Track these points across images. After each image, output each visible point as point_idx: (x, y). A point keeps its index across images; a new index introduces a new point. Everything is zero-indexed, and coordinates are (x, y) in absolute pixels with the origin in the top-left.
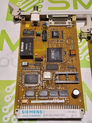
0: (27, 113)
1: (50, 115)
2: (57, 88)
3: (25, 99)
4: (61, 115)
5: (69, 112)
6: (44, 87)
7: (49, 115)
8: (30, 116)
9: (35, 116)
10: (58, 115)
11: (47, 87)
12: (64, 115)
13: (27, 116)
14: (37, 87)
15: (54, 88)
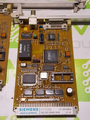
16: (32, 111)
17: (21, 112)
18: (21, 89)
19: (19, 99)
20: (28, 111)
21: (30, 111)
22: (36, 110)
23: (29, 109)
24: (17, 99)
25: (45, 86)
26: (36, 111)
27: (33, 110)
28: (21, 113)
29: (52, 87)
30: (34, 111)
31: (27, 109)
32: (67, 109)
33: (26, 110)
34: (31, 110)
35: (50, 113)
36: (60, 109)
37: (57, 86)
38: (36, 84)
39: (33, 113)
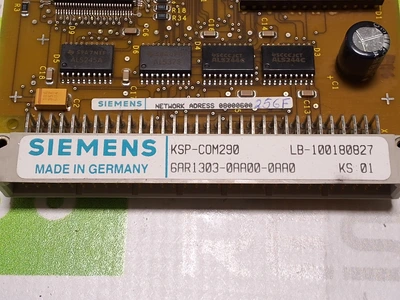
0: (61, 153)
1: (207, 167)
2: (250, 33)
3: (56, 86)
4: (272, 167)
5: (325, 150)
6: (169, 28)
7: (199, 168)
8: (80, 168)
9: (110, 168)
10: (254, 167)
11: (189, 28)
12: (291, 167)
13: (65, 168)
14: (130, 26)
15: (230, 35)
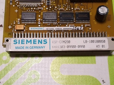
16: (37, 45)
17: (17, 45)
18: (16, 11)
19: (13, 27)
20: (29, 45)
21: (33, 45)
22: (43, 42)
23: (31, 41)
24: (10, 27)
25: (57, 7)
26: (43, 45)
27: (37, 42)
28: (16, 48)
29: (71, 8)
30: (40, 45)
31: (27, 41)
32: (99, 41)
33: (25, 43)
34: (34, 43)
35: (68, 47)
36: (86, 41)
37: (79, 7)
38: (42, 3)
39: (37, 47)
